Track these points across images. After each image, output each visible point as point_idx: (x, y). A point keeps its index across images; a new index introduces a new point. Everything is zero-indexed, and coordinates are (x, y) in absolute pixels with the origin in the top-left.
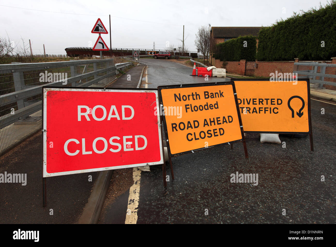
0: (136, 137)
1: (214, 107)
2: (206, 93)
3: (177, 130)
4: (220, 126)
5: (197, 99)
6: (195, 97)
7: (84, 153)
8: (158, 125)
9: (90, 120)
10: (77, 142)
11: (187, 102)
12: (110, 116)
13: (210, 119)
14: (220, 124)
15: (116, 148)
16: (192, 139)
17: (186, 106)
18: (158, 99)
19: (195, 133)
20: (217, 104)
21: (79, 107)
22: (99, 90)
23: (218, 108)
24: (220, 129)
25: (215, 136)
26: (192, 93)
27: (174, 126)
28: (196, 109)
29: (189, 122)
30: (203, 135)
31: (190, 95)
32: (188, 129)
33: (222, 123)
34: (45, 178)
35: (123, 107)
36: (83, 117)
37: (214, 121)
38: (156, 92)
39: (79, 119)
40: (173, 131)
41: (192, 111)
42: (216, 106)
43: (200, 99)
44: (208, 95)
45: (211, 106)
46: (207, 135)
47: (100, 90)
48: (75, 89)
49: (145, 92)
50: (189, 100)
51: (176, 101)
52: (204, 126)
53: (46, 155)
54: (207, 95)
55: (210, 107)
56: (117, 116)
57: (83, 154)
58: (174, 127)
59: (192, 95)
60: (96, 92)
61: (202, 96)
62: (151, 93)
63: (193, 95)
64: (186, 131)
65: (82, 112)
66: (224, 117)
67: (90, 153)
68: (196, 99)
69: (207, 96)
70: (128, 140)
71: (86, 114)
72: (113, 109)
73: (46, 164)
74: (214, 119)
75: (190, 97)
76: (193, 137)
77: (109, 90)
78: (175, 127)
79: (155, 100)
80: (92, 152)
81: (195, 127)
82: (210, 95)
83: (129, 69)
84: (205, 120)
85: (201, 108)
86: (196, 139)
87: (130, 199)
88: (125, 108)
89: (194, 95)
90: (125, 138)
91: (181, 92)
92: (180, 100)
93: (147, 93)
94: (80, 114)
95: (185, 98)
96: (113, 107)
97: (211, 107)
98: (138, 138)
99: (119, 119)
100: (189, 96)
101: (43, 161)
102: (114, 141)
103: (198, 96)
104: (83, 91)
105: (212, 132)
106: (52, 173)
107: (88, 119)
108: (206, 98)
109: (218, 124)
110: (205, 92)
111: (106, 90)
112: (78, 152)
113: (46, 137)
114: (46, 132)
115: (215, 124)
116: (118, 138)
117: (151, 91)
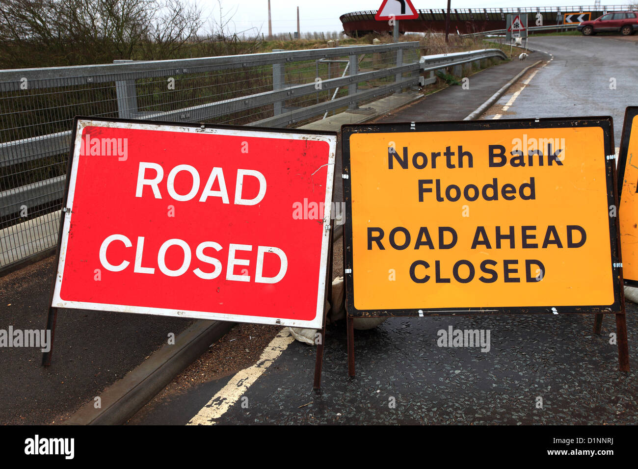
0: (262, 250)
1: (517, 195)
2: (497, 151)
3: (381, 247)
4: (531, 254)
5: (461, 165)
6: (454, 160)
7: (138, 269)
8: (324, 228)
9: (161, 198)
10: (128, 243)
11: (427, 173)
12: (208, 192)
13: (498, 229)
14: (535, 246)
15: (209, 268)
16: (427, 278)
17: (421, 182)
18: (334, 159)
19: (437, 263)
20: (532, 185)
21: (143, 166)
22: (190, 128)
23: (533, 196)
24: (528, 263)
25: (507, 279)
26: (448, 149)
27: (376, 234)
28: (454, 194)
29: (424, 230)
30: (464, 271)
31: (439, 154)
32: (417, 247)
33: (541, 245)
34: (56, 308)
35: (241, 173)
36: (147, 189)
37: (511, 237)
38: (332, 142)
39: (139, 193)
40: (370, 247)
41: (440, 199)
42: (527, 192)
43: (471, 165)
44: (502, 155)
45: (509, 189)
46: (479, 273)
47: (193, 130)
48: (138, 124)
49: (302, 139)
50: (434, 166)
51: (391, 167)
52: (474, 247)
53: (64, 262)
54: (497, 155)
55: (504, 192)
56: (223, 194)
57: (135, 272)
58: (375, 238)
59: (445, 154)
60: (182, 133)
61: (481, 157)
62: (318, 142)
63: (448, 153)
64: (411, 254)
65: (146, 177)
66: (551, 229)
67: (151, 271)
68: (457, 165)
69: (497, 160)
70: (239, 255)
71: (154, 183)
72: (217, 176)
73: (62, 280)
74: (512, 229)
75: (438, 159)
76: (431, 272)
77: (214, 130)
78: (378, 240)
79: (327, 162)
80: (154, 269)
81: (442, 246)
82: (509, 157)
83: (482, 68)
84: (481, 230)
85: (471, 193)
86: (439, 280)
87: (220, 396)
88: (246, 178)
89: (453, 154)
90: (233, 248)
91: (409, 144)
92: (404, 165)
93: (306, 141)
94: (141, 181)
95: (422, 160)
96: (217, 172)
97: (508, 192)
98: (265, 253)
99: (226, 201)
100: (435, 156)
101: (56, 272)
102: (208, 252)
103: (465, 159)
104: (155, 130)
105: (499, 269)
106: (70, 302)
107: (158, 195)
108: (492, 164)
109: (525, 246)
110: (492, 148)
111: (206, 129)
112: (125, 264)
113: (69, 224)
114: (71, 214)
115: (512, 246)
116: (218, 247)
117: (318, 138)
